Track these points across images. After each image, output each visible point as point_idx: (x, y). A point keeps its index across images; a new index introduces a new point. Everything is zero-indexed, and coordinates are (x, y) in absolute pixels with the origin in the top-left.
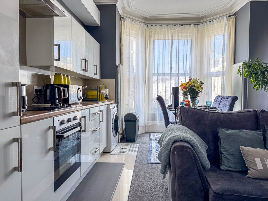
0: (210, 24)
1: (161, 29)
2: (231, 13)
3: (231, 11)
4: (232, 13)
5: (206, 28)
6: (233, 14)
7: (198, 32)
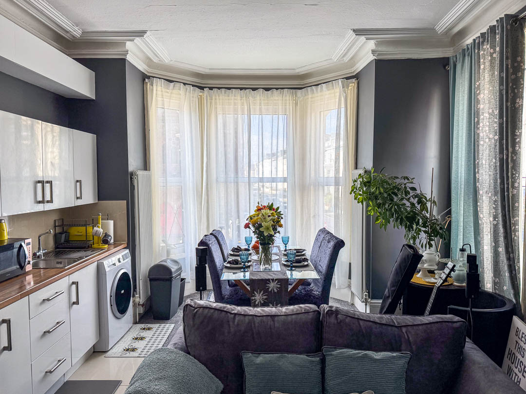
0: (317, 90)
1: (228, 96)
2: (352, 73)
3: (352, 67)
4: (354, 72)
5: (310, 96)
6: (354, 74)
7: (296, 104)
